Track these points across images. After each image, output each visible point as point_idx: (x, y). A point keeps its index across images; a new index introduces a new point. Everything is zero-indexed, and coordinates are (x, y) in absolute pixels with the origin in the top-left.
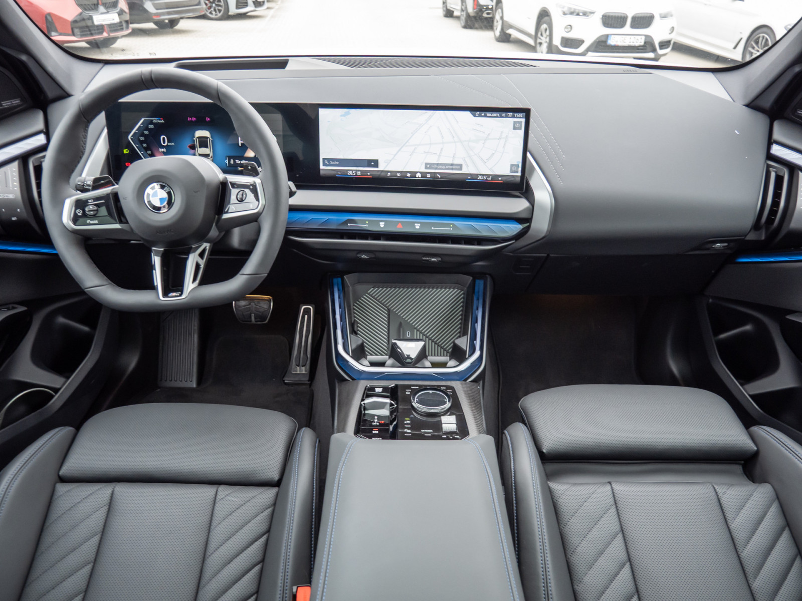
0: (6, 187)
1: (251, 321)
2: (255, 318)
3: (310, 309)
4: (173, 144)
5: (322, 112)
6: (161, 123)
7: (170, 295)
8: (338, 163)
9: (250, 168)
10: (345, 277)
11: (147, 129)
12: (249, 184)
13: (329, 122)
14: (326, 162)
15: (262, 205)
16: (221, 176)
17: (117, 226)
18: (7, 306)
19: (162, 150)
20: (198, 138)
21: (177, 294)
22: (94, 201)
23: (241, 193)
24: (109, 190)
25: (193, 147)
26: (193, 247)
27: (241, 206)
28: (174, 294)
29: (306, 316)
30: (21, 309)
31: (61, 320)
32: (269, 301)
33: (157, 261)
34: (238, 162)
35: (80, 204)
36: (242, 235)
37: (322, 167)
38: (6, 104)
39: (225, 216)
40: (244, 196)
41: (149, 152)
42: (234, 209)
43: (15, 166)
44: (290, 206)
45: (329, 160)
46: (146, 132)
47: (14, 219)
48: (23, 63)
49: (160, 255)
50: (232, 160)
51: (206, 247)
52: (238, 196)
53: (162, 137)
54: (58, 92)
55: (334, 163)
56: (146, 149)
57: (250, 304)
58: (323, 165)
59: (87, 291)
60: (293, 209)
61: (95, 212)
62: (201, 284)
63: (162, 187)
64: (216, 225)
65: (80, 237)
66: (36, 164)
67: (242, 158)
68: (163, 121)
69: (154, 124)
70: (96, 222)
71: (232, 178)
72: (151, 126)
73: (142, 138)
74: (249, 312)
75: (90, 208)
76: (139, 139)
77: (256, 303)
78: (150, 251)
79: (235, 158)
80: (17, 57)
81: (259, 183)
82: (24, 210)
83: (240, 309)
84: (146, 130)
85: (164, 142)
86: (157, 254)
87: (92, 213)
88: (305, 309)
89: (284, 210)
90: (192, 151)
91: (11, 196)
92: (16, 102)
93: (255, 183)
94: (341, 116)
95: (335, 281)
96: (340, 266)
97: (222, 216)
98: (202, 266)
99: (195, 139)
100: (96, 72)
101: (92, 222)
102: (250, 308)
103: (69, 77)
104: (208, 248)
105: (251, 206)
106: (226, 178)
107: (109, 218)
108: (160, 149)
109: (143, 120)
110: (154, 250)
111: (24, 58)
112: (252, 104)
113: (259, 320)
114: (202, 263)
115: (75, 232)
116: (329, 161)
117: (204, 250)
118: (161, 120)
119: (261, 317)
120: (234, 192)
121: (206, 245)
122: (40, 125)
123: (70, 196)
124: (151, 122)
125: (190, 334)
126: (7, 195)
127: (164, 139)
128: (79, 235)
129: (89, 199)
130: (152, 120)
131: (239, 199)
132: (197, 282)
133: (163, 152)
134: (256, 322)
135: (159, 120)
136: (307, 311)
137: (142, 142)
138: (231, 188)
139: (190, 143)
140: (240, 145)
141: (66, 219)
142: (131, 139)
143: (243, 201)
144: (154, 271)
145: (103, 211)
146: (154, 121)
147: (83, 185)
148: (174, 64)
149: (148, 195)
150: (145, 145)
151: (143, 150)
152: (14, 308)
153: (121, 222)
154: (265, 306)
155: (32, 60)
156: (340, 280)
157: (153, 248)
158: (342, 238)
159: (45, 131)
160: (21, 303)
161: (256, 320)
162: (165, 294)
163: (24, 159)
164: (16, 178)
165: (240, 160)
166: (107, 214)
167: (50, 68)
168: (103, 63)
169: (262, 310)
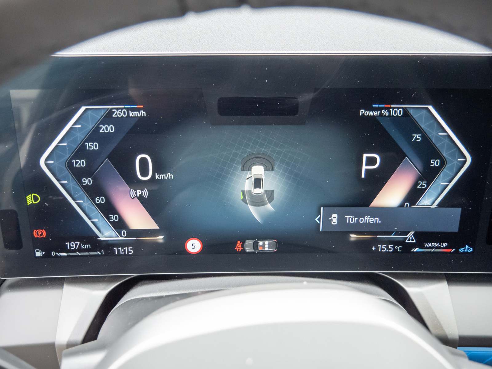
4: (170, 176)
6: (136, 118)
11: (94, 135)
34: (351, 219)
41: (100, 200)
46: (93, 146)
53: (140, 157)
56: (92, 192)
67: (363, 209)
68: (143, 113)
69: (117, 122)
72: (107, 129)
73: (81, 163)
76: (70, 165)
84: (90, 139)
85: (144, 172)
109: (83, 109)
118: (138, 110)
124: (108, 118)
127: (143, 162)
130: (111, 111)
133: (141, 198)
135: (133, 110)
137: (78, 174)
140: (363, 176)
142: (46, 165)
146: (117, 114)
150: (87, 181)
151: (82, 193)
165: (359, 215)
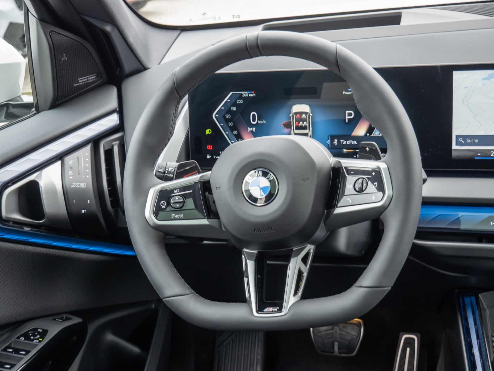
0: (79, 174)
1: (333, 352)
2: (339, 348)
3: (414, 339)
4: (264, 122)
5: (457, 76)
6: (252, 97)
7: (266, 310)
8: (477, 141)
9: (368, 149)
10: (480, 295)
11: (235, 104)
12: (371, 170)
13: (465, 88)
14: (461, 140)
15: (388, 196)
16: (333, 160)
17: (205, 222)
18: (61, 316)
19: (251, 129)
20: (296, 113)
21: (274, 310)
22: (180, 192)
23: (360, 181)
24: (197, 178)
25: (288, 125)
26: (294, 249)
27: (360, 198)
28: (271, 309)
29: (408, 349)
30: (76, 320)
31: (110, 337)
32: (359, 326)
33: (250, 266)
34: (343, 142)
35: (164, 195)
36: (350, 236)
37: (454, 147)
38: (82, 81)
39: (338, 211)
40: (365, 185)
41: (235, 132)
42: (350, 202)
43: (88, 149)
44: (424, 198)
45: (464, 137)
46: (234, 109)
47: (83, 211)
48: (107, 35)
49: (254, 258)
50: (336, 140)
51: (310, 250)
52: (356, 185)
53: (252, 113)
54: (136, 65)
55: (471, 141)
56: (232, 129)
57: (333, 329)
58: (456, 145)
59: (165, 301)
60: (428, 202)
61: (182, 204)
62: (304, 297)
63: (265, 174)
64: (324, 222)
65: (162, 234)
66: (106, 149)
67: (348, 137)
68: (254, 95)
69: (244, 99)
70: (182, 216)
71: (346, 163)
72: (240, 101)
73: (228, 116)
74: (331, 340)
75: (176, 199)
76: (224, 117)
77: (341, 327)
78: (240, 253)
79: (339, 137)
80: (101, 28)
81: (384, 169)
82: (94, 202)
83: (319, 334)
84: (233, 106)
85: (254, 120)
86: (250, 256)
87: (178, 205)
88: (406, 339)
89: (417, 203)
90: (287, 130)
91: (83, 185)
92: (92, 78)
93: (379, 168)
94: (484, 79)
95: (467, 300)
96: (473, 280)
97: (334, 211)
98: (305, 274)
99: (291, 115)
100: (172, 41)
101: (176, 217)
102: (333, 333)
103: (146, 47)
104: (312, 251)
105: (373, 198)
106: (340, 162)
107: (196, 212)
108: (249, 129)
109: (231, 93)
110: (246, 252)
111: (108, 28)
112: (376, 69)
113: (344, 350)
114: (305, 270)
115: (157, 228)
116: (465, 139)
117: (308, 254)
118: (252, 94)
119: (347, 347)
120: (350, 180)
121: (310, 248)
122: (113, 104)
123: (154, 185)
124: (240, 97)
125: (252, 365)
126: (79, 183)
127: (254, 115)
128: (161, 232)
129: (175, 189)
130: (242, 94)
131: (357, 189)
132: (300, 294)
133: (252, 132)
134: (340, 353)
135: (250, 94)
136: (409, 343)
137: (227, 121)
138: (347, 175)
139: (285, 121)
140: (347, 121)
141: (148, 212)
142: (215, 117)
143: (363, 191)
144: (245, 279)
145: (190, 204)
146: (244, 95)
147: (164, 172)
148: (261, 27)
149: (247, 183)
150: (231, 124)
151: (228, 129)
152: (67, 319)
153: (209, 217)
154: (354, 333)
155: (116, 30)
156: (473, 299)
157: (245, 250)
158: (480, 241)
159: (118, 110)
160: (75, 313)
161: (341, 351)
162: (260, 309)
163: (95, 141)
164: (88, 164)
165: (347, 140)
166: (193, 207)
167: (131, 39)
168: (179, 30)
169: (348, 338)
